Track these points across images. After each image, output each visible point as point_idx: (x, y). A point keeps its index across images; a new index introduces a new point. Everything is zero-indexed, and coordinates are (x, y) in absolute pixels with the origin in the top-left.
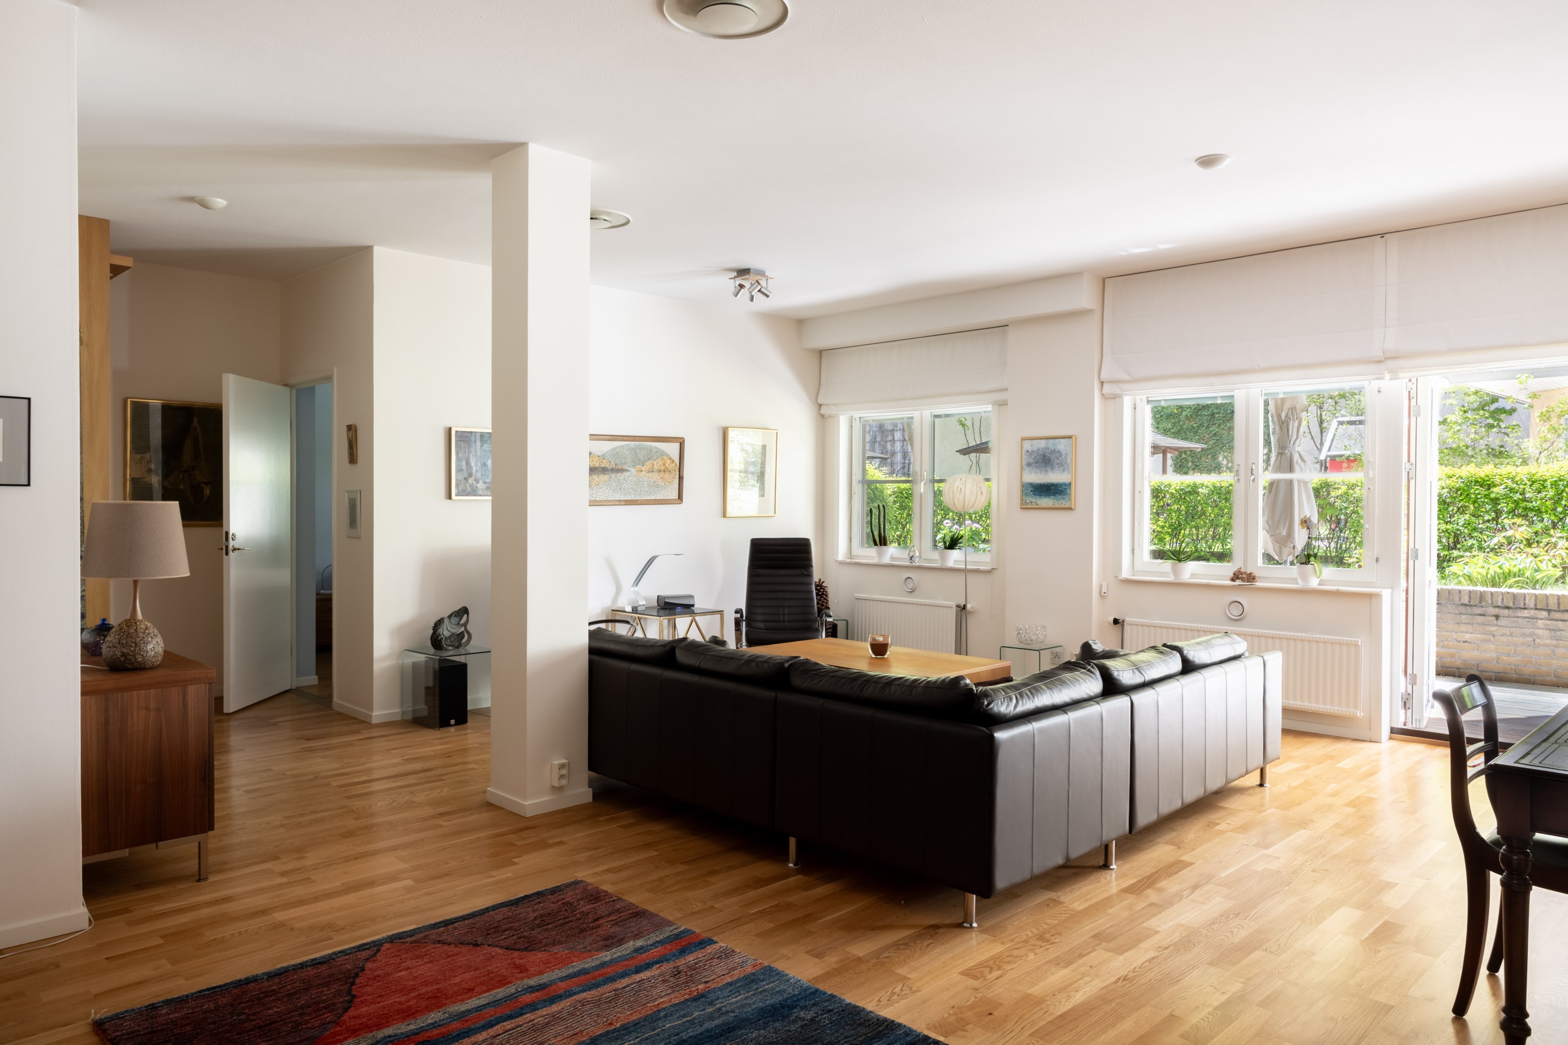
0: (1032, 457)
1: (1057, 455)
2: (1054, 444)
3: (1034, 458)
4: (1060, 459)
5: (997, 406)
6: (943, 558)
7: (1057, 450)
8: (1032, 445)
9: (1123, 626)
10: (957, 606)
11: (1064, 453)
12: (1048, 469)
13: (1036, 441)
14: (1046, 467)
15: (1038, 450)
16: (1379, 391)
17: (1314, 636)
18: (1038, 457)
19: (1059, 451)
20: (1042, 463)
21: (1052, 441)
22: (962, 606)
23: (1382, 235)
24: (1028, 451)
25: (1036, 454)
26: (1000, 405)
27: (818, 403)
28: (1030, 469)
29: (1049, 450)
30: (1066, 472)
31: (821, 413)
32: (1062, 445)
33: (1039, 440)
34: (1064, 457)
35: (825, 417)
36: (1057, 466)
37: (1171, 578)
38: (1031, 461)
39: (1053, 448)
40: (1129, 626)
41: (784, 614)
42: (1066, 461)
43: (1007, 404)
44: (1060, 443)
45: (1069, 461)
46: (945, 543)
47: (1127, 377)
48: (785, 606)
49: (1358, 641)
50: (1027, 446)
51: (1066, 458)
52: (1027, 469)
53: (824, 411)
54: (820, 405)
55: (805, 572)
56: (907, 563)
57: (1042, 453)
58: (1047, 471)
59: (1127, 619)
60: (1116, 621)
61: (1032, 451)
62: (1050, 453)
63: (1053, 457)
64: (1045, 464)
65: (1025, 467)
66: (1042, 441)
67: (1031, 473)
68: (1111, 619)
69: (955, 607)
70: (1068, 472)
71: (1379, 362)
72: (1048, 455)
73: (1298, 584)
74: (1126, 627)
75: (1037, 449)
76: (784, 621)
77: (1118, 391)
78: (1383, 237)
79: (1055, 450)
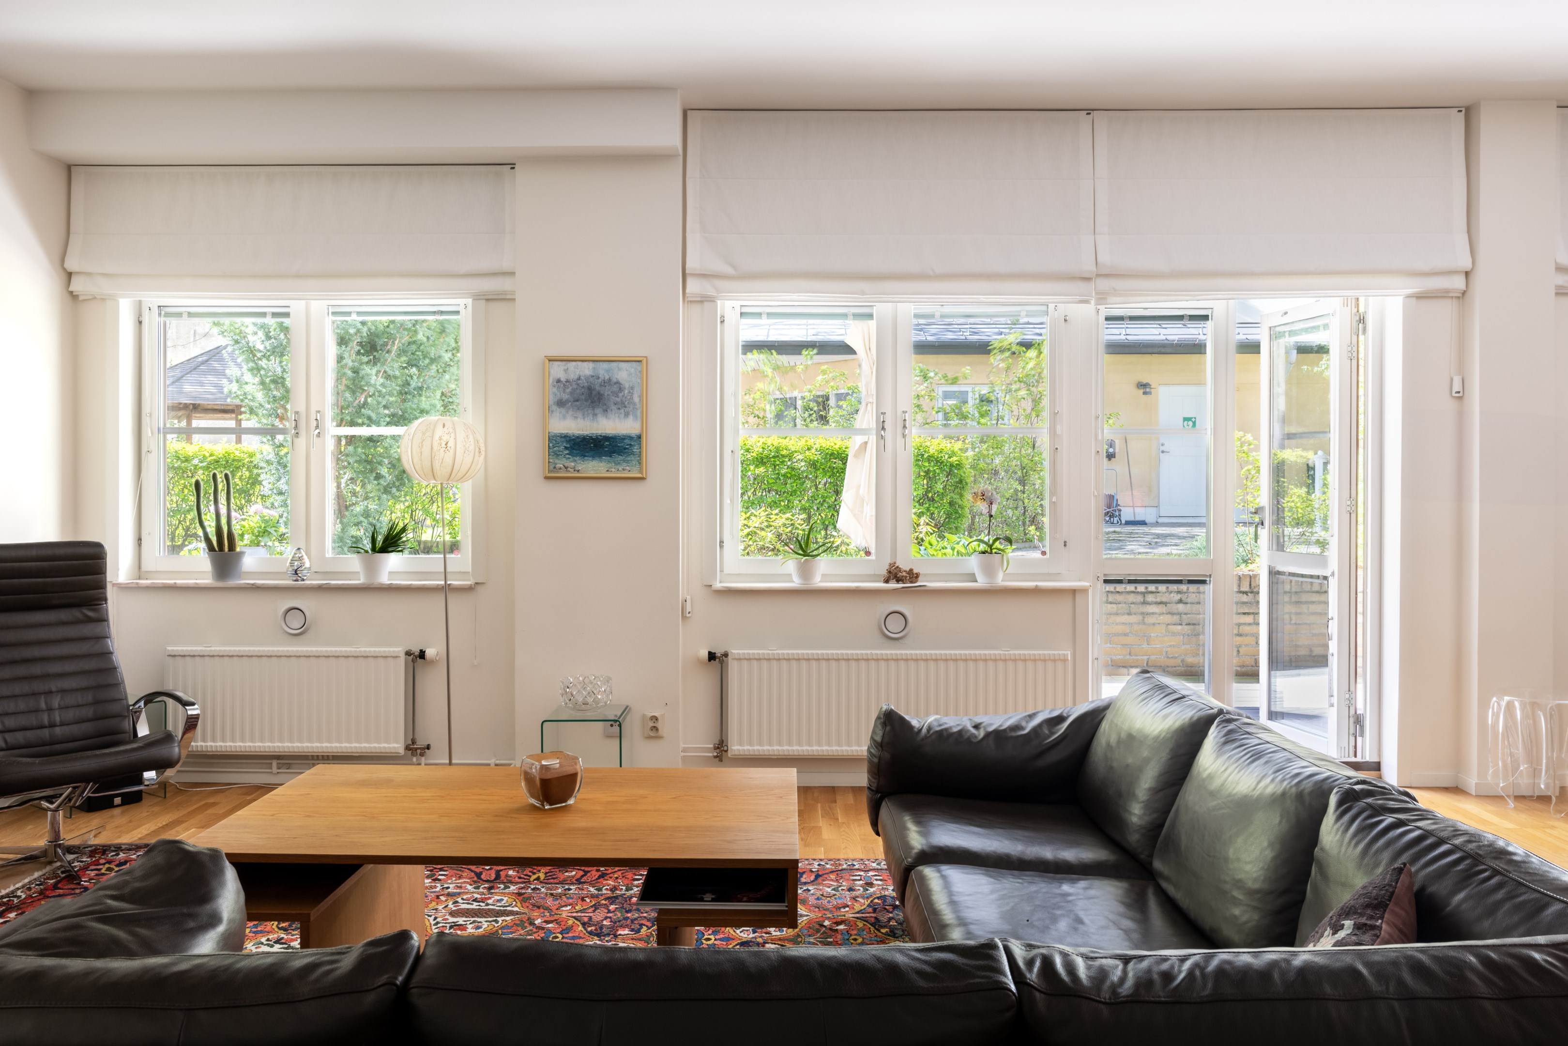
0: (568, 391)
1: (615, 388)
2: (608, 371)
3: (571, 393)
4: (621, 395)
5: (484, 301)
6: (371, 569)
7: (614, 380)
8: (566, 371)
9: (722, 663)
10: (408, 653)
11: (627, 386)
12: (598, 411)
13: (574, 363)
14: (593, 408)
15: (579, 379)
16: (1065, 320)
17: (1011, 652)
18: (578, 391)
19: (618, 383)
20: (586, 400)
21: (605, 366)
22: (417, 654)
23: (1089, 111)
24: (559, 381)
25: (575, 386)
26: (487, 300)
27: (65, 269)
28: (563, 410)
29: (600, 380)
30: (631, 417)
31: (71, 289)
32: (623, 374)
33: (580, 363)
34: (626, 391)
35: (81, 298)
36: (614, 407)
37: (796, 582)
38: (565, 397)
39: (607, 377)
40: (735, 662)
41: (50, 709)
42: (632, 398)
43: (514, 299)
44: (619, 369)
45: (636, 399)
46: (374, 540)
47: (730, 271)
48: (50, 692)
49: (1067, 654)
50: (558, 371)
51: (631, 394)
52: (558, 412)
53: (77, 285)
54: (70, 275)
55: (91, 614)
56: (289, 582)
57: (586, 384)
58: (595, 415)
59: (734, 651)
60: (712, 656)
61: (567, 381)
62: (601, 385)
63: (606, 391)
64: (592, 402)
65: (554, 408)
66: (585, 364)
67: (564, 418)
68: (704, 654)
69: (402, 655)
70: (635, 417)
71: (1087, 279)
72: (597, 388)
73: (976, 581)
74: (733, 667)
75: (577, 377)
76: (52, 725)
77: (711, 292)
78: (1090, 114)
79: (610, 380)
